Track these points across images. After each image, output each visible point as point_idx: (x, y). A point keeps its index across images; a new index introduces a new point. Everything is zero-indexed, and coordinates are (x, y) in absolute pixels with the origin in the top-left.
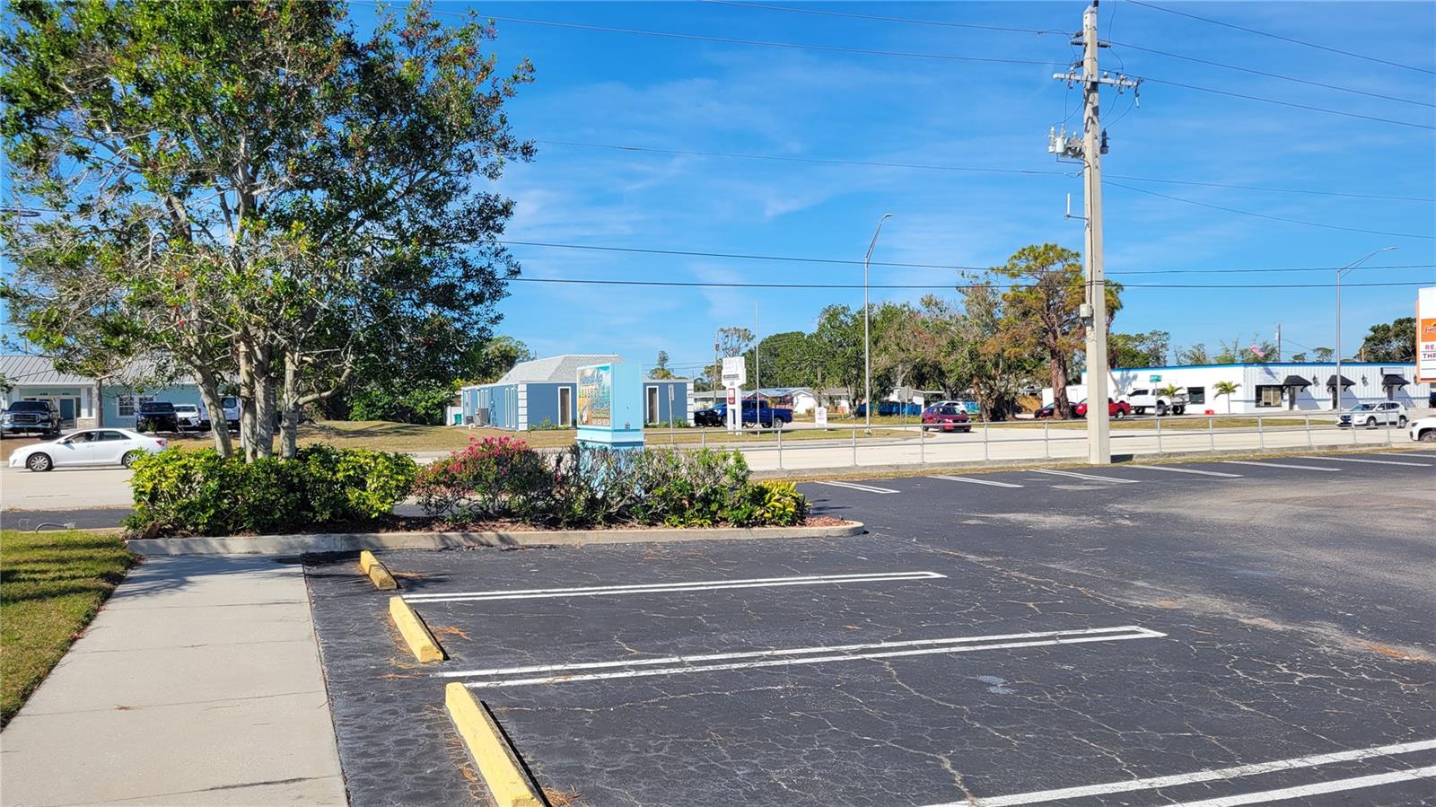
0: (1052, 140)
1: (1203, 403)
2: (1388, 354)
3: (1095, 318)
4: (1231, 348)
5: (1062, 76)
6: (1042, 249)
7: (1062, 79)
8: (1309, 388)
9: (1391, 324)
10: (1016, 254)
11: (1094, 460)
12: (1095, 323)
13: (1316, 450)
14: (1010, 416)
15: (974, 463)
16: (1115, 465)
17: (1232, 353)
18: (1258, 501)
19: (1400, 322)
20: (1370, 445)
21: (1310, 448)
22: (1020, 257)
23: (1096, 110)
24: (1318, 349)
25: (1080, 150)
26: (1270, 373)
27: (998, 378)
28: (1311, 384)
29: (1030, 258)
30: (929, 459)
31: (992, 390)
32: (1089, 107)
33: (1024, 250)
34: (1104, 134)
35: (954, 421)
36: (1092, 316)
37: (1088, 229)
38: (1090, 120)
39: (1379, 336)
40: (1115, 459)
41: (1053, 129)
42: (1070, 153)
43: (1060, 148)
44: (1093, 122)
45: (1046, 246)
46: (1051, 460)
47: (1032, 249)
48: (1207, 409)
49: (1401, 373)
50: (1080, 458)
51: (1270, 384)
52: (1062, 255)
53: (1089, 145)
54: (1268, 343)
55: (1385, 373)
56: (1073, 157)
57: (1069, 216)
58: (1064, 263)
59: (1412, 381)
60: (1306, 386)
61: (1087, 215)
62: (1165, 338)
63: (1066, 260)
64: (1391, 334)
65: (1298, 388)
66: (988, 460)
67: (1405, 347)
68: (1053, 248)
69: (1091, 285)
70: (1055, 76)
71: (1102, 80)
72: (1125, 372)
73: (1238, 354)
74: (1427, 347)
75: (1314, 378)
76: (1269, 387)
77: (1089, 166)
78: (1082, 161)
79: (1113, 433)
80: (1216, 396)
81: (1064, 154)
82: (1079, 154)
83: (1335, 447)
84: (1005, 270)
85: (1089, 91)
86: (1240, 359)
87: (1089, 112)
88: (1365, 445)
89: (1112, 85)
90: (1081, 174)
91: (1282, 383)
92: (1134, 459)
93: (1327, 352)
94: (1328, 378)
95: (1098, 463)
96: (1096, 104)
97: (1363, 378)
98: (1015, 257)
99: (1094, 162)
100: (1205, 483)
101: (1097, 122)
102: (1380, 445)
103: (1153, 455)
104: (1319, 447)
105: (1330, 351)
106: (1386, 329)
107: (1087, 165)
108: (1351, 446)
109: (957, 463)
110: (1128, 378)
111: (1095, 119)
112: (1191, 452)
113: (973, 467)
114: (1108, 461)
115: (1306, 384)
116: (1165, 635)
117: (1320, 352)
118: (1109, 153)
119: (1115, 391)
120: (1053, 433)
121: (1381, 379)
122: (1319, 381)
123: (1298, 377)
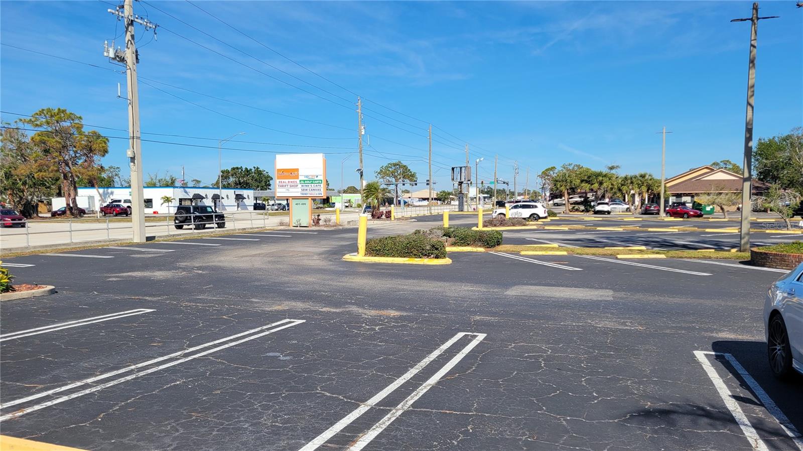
0: (106, 48)
1: (152, 207)
2: (229, 184)
3: (136, 158)
4: (154, 178)
5: (114, 12)
6: (56, 111)
7: (113, 13)
8: (204, 200)
9: (230, 169)
10: (38, 112)
11: (137, 240)
12: (136, 161)
13: (237, 231)
14: (35, 215)
15: (64, 245)
16: (148, 242)
17: (155, 181)
18: (247, 256)
19: (233, 169)
20: (258, 228)
21: (235, 230)
22: (41, 115)
23: (133, 36)
24: (194, 180)
25: (124, 58)
26: (186, 192)
27: (26, 191)
28: (204, 198)
29: (47, 116)
30: (32, 244)
31: (21, 198)
32: (128, 33)
33: (43, 110)
34: (137, 52)
35: (12, 220)
36: (134, 157)
37: (130, 106)
38: (130, 42)
39: (225, 175)
40: (148, 239)
41: (106, 42)
42: (117, 59)
43: (112, 55)
44: (131, 43)
45: (59, 109)
46: (111, 241)
47: (49, 110)
48: (154, 211)
49: (242, 193)
50: (127, 239)
51: (186, 198)
52: (71, 117)
53: (129, 56)
54: (173, 176)
55: (236, 193)
56: (118, 61)
57: (119, 97)
58: (72, 122)
59: (247, 197)
60: (202, 199)
61: (130, 97)
62: (117, 170)
63: (73, 120)
64: (230, 174)
65: (199, 200)
66: (72, 242)
67: (236, 181)
68: (64, 111)
69: (133, 139)
70: (109, 10)
71: (136, 20)
72: (105, 190)
73: (157, 181)
74: (279, 182)
75: (206, 195)
76: (185, 199)
77: (130, 69)
78: (125, 65)
79: (147, 224)
80: (162, 204)
81: (114, 59)
82: (123, 60)
83: (245, 229)
84: (30, 121)
85: (129, 25)
86: (159, 184)
87: (128, 37)
88: (256, 228)
89: (141, 24)
90: (125, 73)
91: (191, 198)
92: (156, 239)
93: (198, 182)
94: (212, 195)
95: (139, 242)
96: (133, 33)
97: (227, 196)
98: (37, 114)
99: (133, 68)
100: (209, 249)
101: (133, 44)
102: (261, 228)
103: (166, 236)
104: (239, 229)
105: (199, 181)
106: (228, 172)
107: (128, 68)
108: (251, 228)
109: (52, 245)
110: (108, 193)
111: (132, 42)
112: (184, 234)
113: (63, 247)
114: (144, 240)
115: (202, 198)
116: (304, 321)
117: (195, 182)
118: (140, 63)
119: (100, 200)
120: (112, 225)
121: (234, 196)
122: (208, 196)
123: (199, 194)
